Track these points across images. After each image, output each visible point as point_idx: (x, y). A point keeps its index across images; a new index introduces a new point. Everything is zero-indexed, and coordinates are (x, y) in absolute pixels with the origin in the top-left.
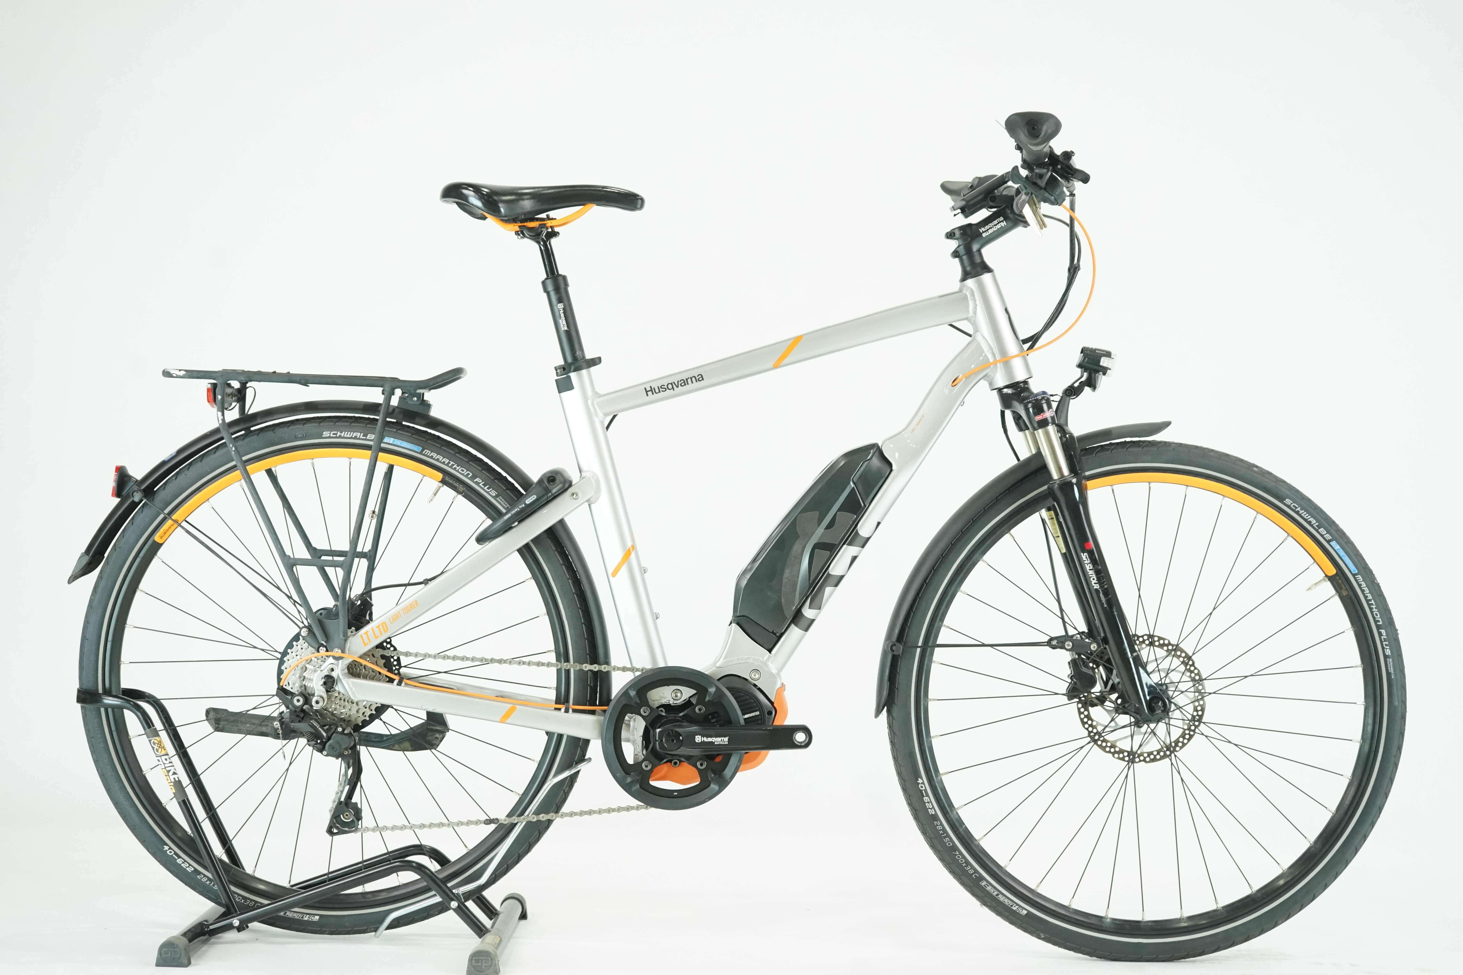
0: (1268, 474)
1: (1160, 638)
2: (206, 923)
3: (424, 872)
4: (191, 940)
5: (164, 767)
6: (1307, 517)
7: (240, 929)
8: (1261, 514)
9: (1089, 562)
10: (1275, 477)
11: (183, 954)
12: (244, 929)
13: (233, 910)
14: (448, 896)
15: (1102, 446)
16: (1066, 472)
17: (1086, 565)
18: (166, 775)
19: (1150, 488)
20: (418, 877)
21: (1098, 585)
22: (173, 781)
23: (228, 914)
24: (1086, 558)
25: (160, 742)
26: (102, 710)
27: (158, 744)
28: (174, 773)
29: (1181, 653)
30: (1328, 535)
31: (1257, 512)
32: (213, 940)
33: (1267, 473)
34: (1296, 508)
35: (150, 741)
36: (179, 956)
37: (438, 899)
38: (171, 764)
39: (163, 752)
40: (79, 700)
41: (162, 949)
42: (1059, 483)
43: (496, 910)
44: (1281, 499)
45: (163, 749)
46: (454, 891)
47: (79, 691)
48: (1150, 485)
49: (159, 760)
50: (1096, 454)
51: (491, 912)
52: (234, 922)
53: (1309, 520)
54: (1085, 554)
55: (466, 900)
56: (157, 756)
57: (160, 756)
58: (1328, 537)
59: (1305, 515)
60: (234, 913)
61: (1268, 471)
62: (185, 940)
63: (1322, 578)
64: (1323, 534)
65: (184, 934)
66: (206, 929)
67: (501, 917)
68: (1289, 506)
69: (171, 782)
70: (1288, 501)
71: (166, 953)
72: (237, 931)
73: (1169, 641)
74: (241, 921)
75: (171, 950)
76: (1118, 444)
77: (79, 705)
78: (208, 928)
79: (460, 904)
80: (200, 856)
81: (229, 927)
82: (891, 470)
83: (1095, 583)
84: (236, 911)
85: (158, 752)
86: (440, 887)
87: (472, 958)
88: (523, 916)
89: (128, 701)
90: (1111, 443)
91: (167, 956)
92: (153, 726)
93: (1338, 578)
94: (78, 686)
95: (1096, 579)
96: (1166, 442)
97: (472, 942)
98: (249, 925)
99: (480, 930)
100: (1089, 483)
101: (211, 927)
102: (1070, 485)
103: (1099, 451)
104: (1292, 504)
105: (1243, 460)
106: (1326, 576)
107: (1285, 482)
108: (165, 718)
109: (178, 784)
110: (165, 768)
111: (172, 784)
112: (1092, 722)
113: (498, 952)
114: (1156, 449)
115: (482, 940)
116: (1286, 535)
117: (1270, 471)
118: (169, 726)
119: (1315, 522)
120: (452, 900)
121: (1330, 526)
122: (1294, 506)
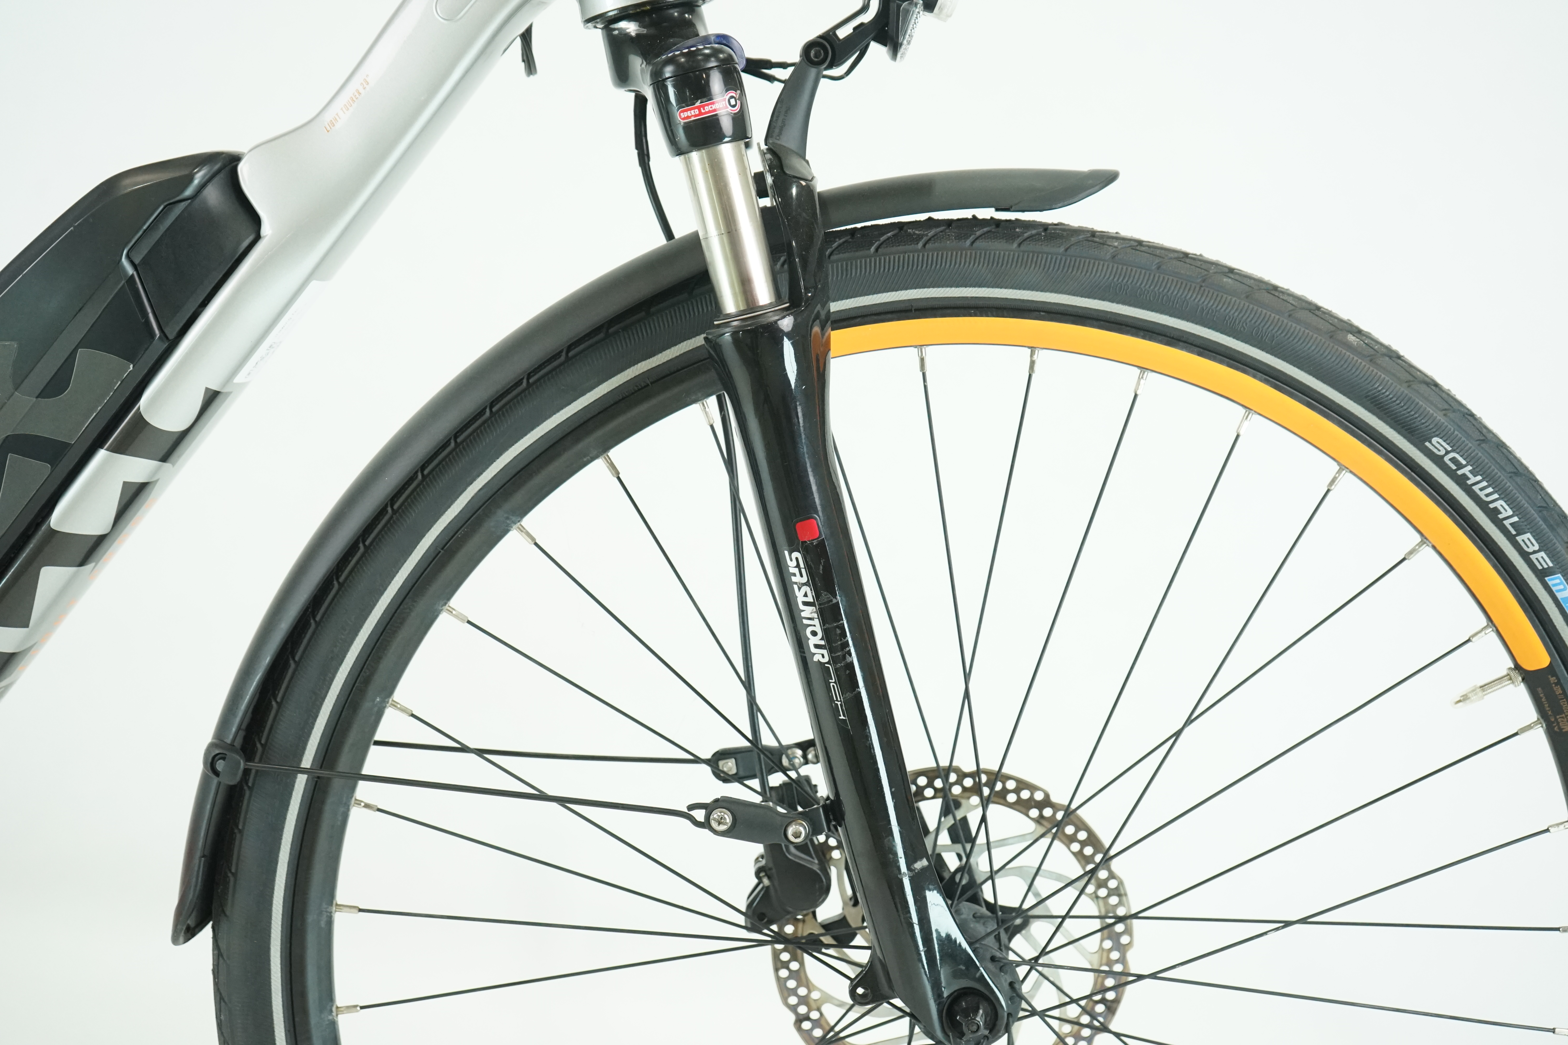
0: (1387, 358)
1: (1022, 785)
6: (1487, 495)
8: (1351, 472)
9: (805, 579)
10: (1409, 369)
15: (901, 225)
16: (764, 294)
17: (796, 587)
19: (1032, 364)
21: (825, 652)
24: (798, 566)
29: (1078, 830)
30: (1542, 554)
31: (1339, 463)
33: (1384, 355)
34: (1460, 466)
42: (736, 327)
44: (1419, 438)
48: (1035, 357)
50: (877, 250)
53: (1492, 506)
54: (796, 554)
58: (1543, 559)
59: (1481, 489)
61: (1388, 348)
63: (1505, 673)
64: (1530, 550)
68: (1438, 460)
70: (1438, 444)
73: (1047, 795)
76: (949, 223)
82: (258, 238)
83: (817, 646)
90: (930, 219)
93: (1553, 680)
95: (820, 635)
96: (1093, 233)
100: (838, 337)
102: (774, 335)
103: (888, 238)
104: (1447, 452)
105: (1318, 308)
106: (1517, 667)
107: (1436, 385)
112: (810, 991)
114: (1062, 249)
116: (1417, 538)
117: (1395, 347)
119: (1510, 513)
121: (1551, 528)
122: (1453, 460)
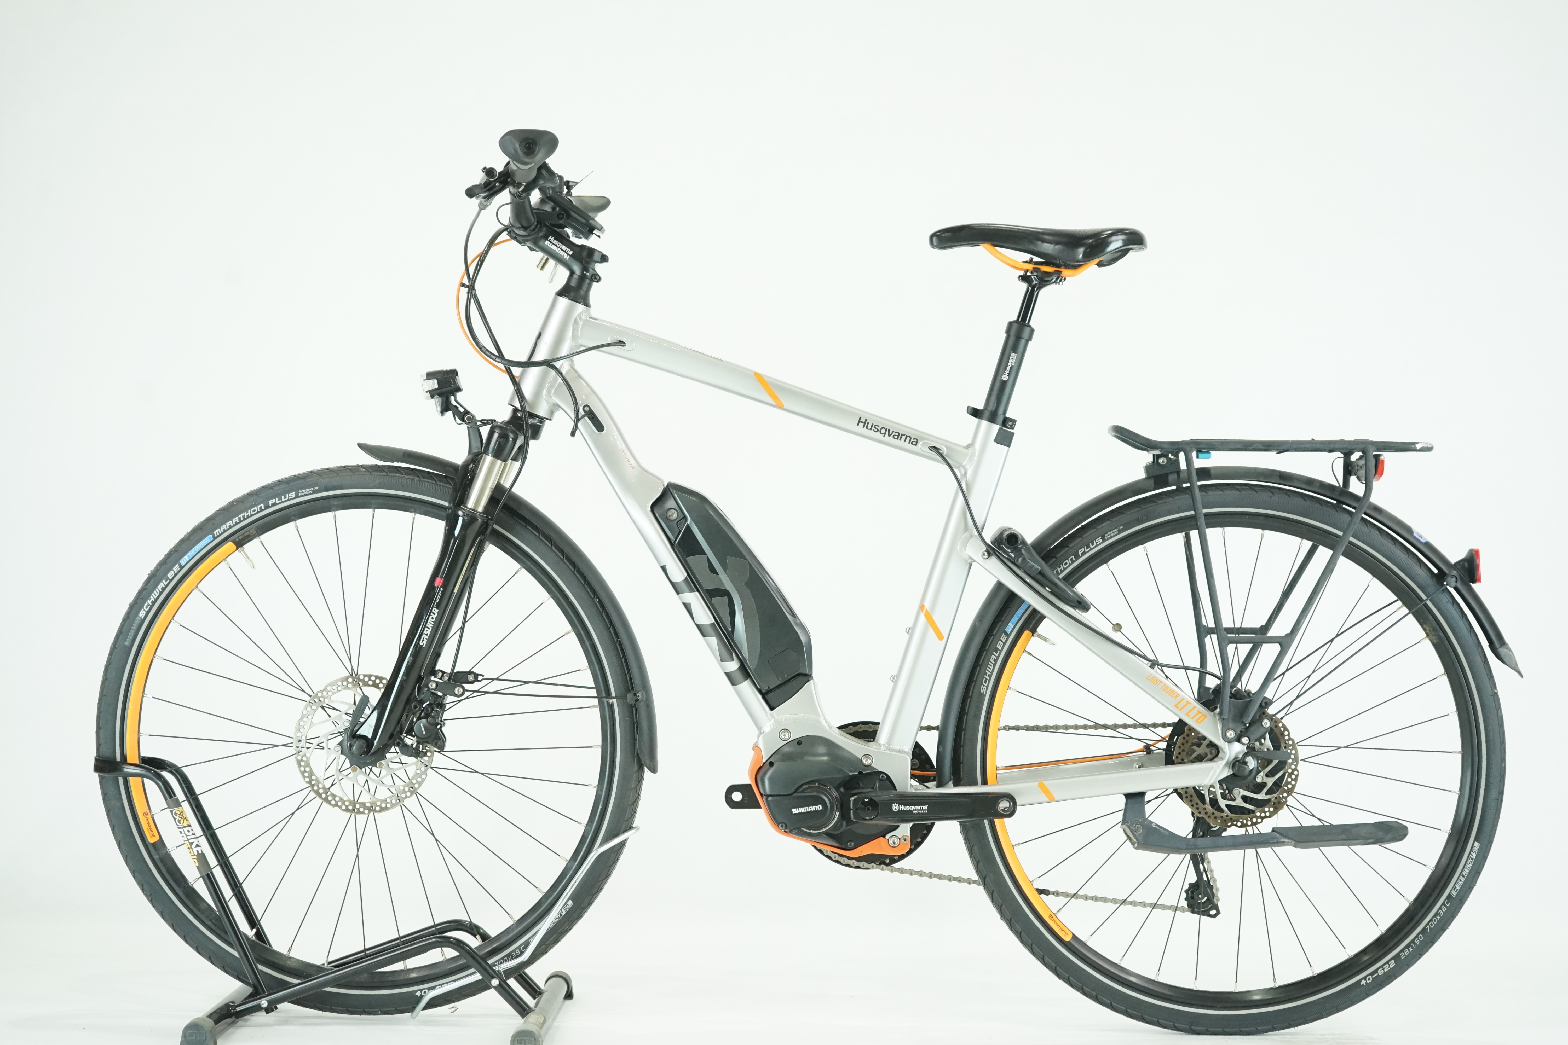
2: (232, 1004)
3: (463, 948)
4: (217, 1022)
5: (186, 839)
7: (268, 1010)
11: (209, 1037)
12: (273, 1010)
13: (260, 990)
14: (489, 973)
18: (189, 848)
20: (457, 954)
22: (196, 853)
23: (256, 994)
25: (182, 813)
26: (121, 779)
27: (180, 815)
28: (197, 846)
32: (240, 1022)
35: (171, 812)
36: (204, 1038)
37: (478, 977)
38: (194, 836)
39: (186, 824)
40: (97, 769)
41: (186, 1032)
43: (539, 988)
45: (185, 820)
46: (494, 968)
47: (96, 760)
49: (181, 832)
51: (534, 991)
52: (262, 1003)
55: (508, 978)
56: (179, 828)
57: (183, 828)
60: (262, 993)
62: (210, 1022)
65: (210, 1016)
66: (233, 1011)
67: (545, 997)
69: (194, 855)
71: (191, 1035)
72: (265, 1013)
74: (269, 1002)
75: (196, 1032)
77: (96, 775)
78: (235, 1009)
79: (502, 982)
80: (226, 933)
81: (258, 1008)
84: (264, 992)
85: (180, 823)
86: (479, 964)
87: (515, 1038)
88: (569, 995)
89: (148, 770)
91: (192, 1038)
92: (175, 795)
94: (95, 754)
97: (514, 1022)
98: (278, 1006)
99: (523, 1010)
101: (238, 1009)
108: (187, 787)
109: (202, 857)
110: (188, 840)
111: (195, 857)
113: (542, 1032)
115: (525, 1020)
118: (191, 795)
120: (493, 977)
